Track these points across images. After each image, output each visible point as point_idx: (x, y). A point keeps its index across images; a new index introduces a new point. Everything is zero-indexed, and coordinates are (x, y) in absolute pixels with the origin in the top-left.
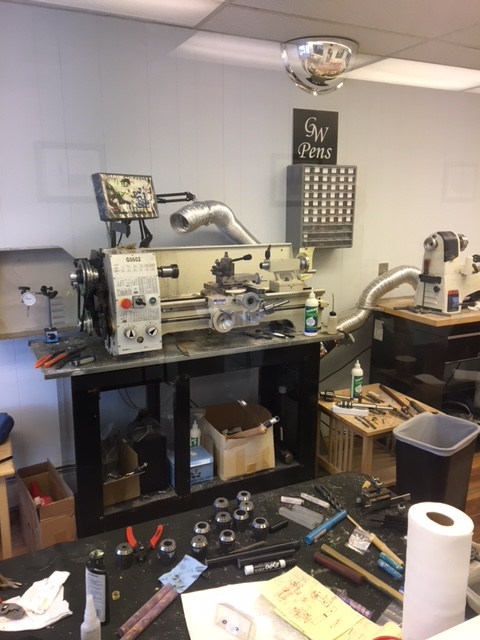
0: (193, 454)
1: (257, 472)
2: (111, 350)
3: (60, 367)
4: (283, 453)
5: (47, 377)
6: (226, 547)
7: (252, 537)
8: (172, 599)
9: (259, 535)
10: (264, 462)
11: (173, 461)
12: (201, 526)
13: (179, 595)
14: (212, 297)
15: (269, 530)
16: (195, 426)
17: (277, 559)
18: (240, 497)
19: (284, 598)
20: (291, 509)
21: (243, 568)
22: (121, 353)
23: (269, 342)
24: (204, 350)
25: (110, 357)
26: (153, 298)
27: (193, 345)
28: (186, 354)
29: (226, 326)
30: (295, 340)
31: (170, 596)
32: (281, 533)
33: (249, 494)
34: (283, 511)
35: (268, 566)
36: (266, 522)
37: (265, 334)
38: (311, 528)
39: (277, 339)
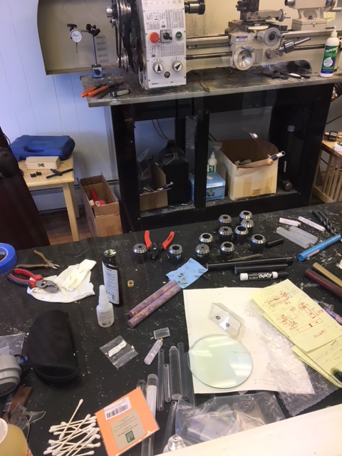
0: (209, 178)
1: (260, 196)
2: (143, 85)
3: (101, 98)
4: (284, 182)
5: (91, 105)
6: (226, 256)
7: (249, 249)
8: (175, 293)
9: (256, 249)
10: (267, 188)
11: (193, 183)
12: (206, 237)
13: (182, 290)
14: (234, 35)
15: (266, 245)
16: (213, 156)
17: (270, 271)
18: (242, 215)
19: (273, 306)
20: (288, 229)
21: (238, 274)
22: (151, 86)
23: (285, 82)
24: (224, 87)
25: (142, 91)
26: (179, 33)
27: (215, 83)
28: (207, 90)
29: (246, 64)
30: (310, 80)
31: (174, 290)
32: (276, 249)
33: (250, 213)
34: (280, 231)
35: (261, 276)
36: (264, 239)
37: (281, 74)
38: (305, 247)
39: (293, 80)
